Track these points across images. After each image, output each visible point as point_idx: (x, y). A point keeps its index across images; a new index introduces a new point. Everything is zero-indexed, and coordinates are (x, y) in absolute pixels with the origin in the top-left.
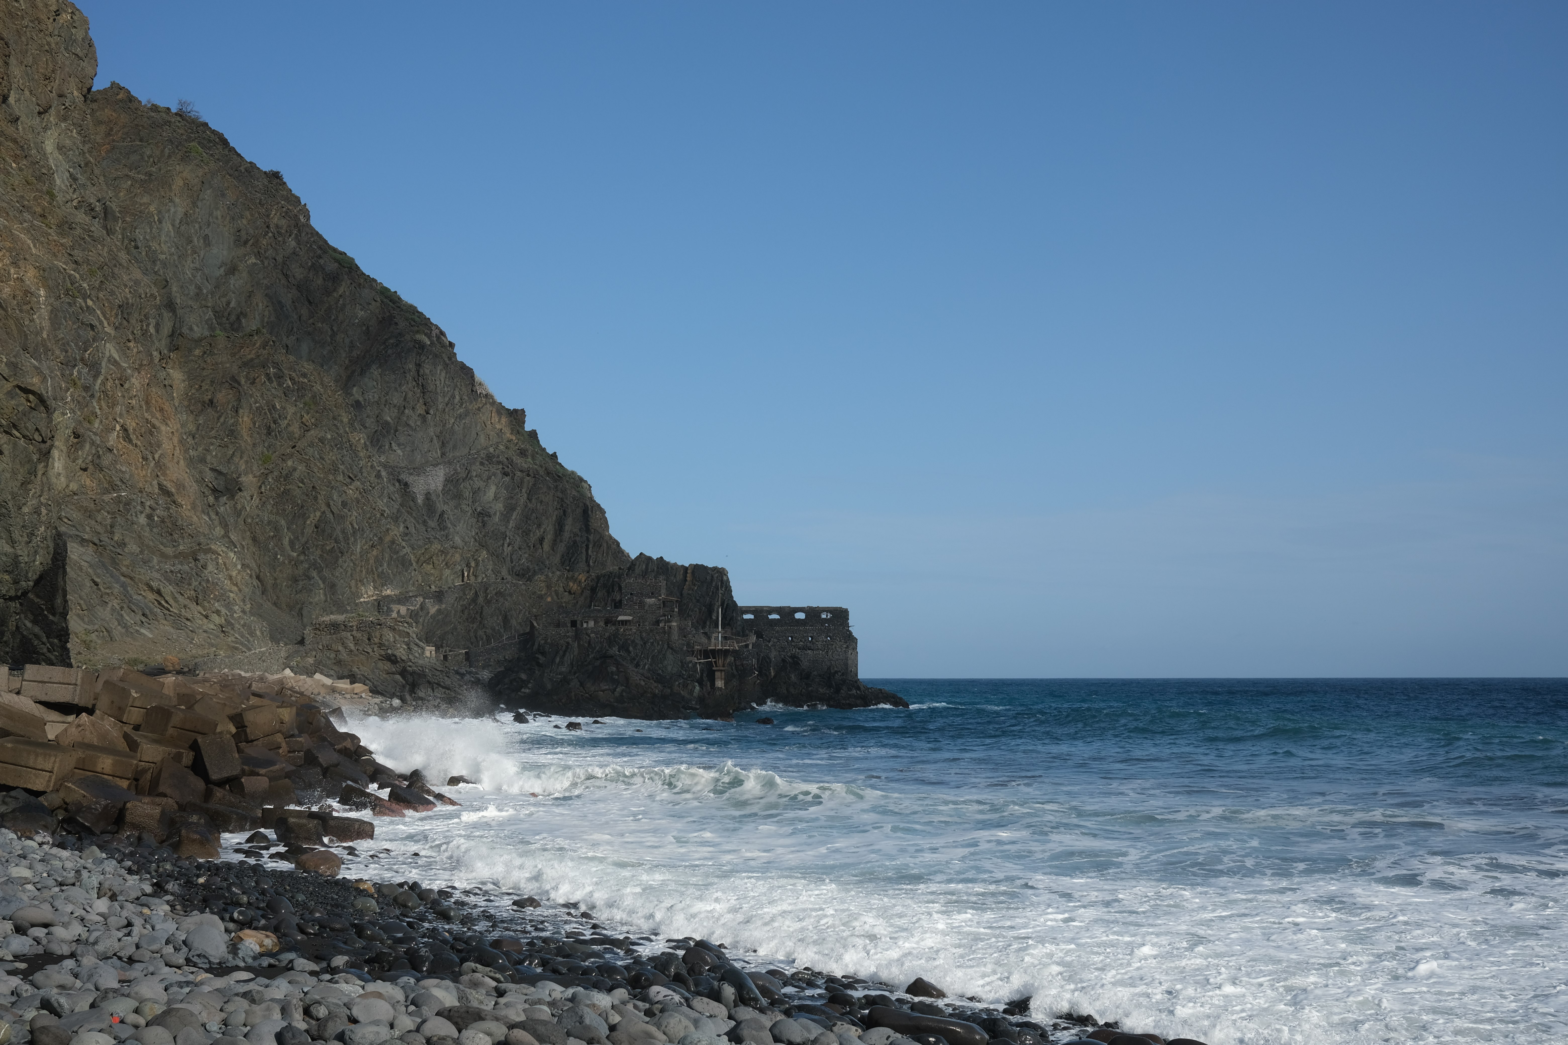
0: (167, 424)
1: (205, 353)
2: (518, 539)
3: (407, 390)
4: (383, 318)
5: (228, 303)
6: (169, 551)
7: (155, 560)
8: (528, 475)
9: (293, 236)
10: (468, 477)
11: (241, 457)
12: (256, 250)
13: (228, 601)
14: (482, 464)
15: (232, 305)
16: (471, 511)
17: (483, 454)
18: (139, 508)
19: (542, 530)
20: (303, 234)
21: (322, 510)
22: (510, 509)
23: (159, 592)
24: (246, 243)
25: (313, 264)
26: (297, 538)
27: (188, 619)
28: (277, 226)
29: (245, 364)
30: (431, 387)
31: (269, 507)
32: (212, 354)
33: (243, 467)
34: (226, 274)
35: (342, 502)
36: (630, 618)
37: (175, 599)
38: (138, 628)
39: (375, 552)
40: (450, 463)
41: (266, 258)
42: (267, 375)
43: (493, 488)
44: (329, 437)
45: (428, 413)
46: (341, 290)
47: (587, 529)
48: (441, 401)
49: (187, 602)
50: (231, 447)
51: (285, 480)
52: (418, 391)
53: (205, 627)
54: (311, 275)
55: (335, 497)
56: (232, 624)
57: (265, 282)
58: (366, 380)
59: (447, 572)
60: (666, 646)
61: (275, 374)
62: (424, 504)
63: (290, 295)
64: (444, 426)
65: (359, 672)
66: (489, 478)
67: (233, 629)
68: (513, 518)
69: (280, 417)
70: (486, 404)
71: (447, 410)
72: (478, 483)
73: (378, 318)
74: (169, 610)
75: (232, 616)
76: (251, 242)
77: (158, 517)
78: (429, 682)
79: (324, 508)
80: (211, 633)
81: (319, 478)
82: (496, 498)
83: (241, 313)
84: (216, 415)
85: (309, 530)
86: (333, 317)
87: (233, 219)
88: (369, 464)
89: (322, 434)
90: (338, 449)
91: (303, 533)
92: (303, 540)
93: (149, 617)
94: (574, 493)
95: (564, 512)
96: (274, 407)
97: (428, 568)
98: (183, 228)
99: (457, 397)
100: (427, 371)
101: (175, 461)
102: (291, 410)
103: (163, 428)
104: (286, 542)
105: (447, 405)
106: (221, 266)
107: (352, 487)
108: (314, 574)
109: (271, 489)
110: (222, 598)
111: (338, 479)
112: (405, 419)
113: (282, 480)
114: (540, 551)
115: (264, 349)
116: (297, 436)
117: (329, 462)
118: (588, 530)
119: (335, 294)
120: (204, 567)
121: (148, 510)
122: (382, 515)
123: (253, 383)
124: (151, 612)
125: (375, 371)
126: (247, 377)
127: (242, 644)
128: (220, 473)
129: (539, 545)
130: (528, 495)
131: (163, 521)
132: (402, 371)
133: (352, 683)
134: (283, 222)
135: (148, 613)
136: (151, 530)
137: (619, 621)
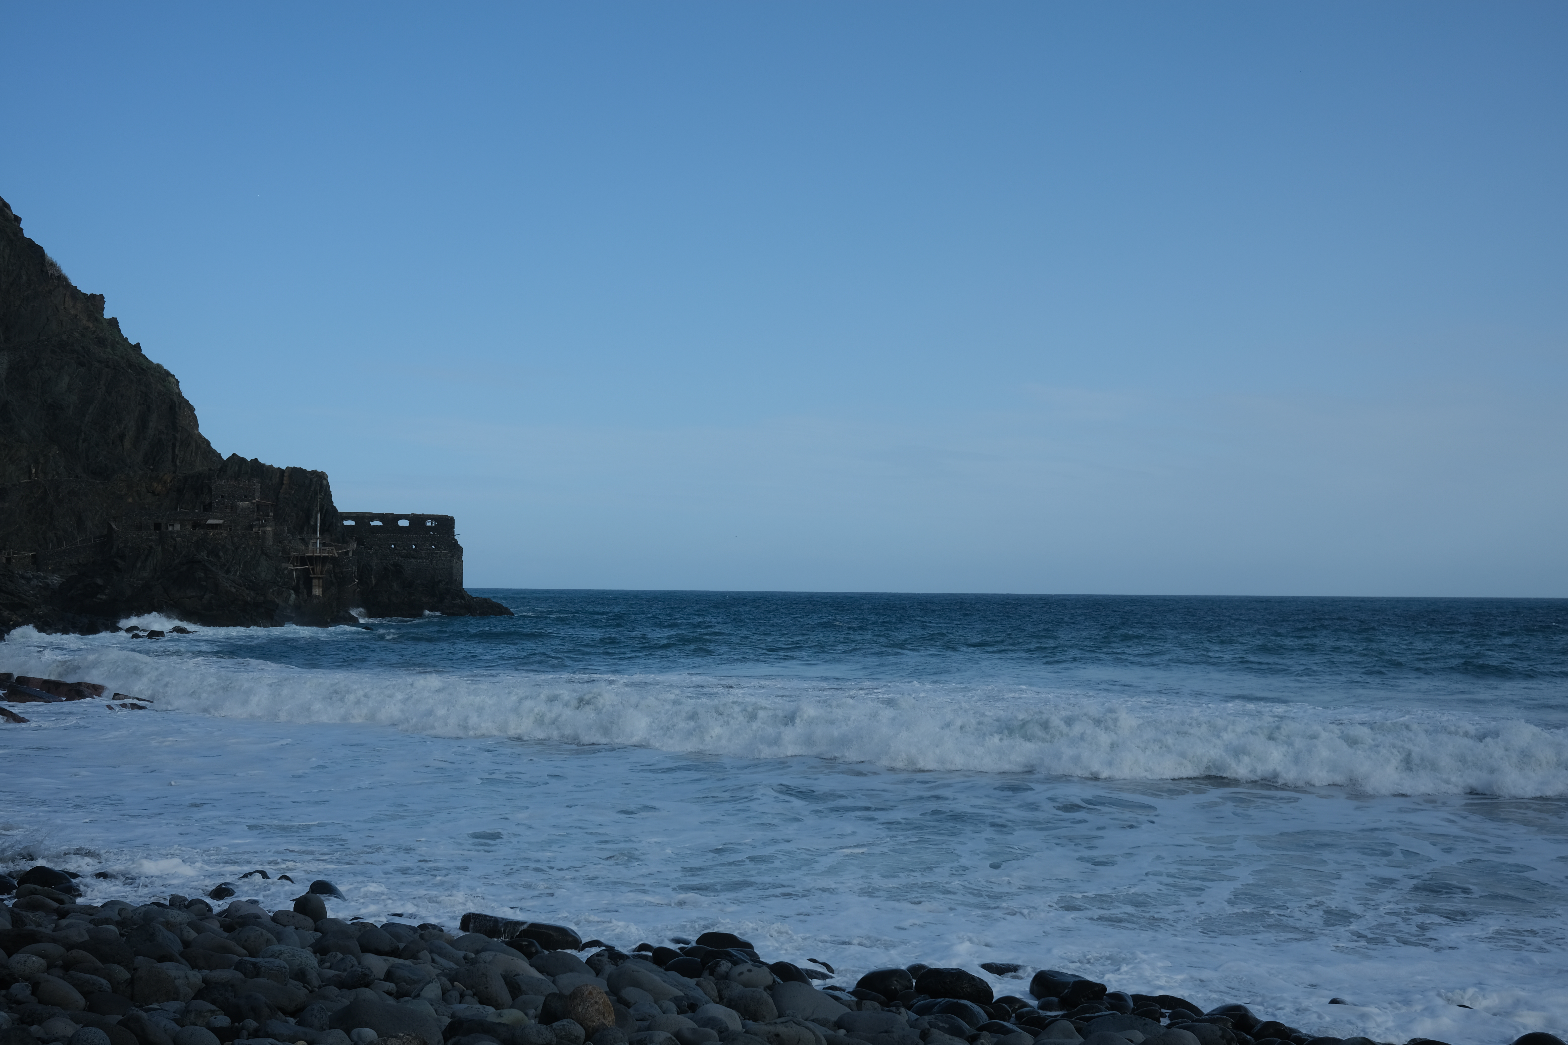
2: (96, 435)
8: (107, 366)
10: (37, 365)
14: (53, 351)
16: (39, 403)
17: (55, 341)
19: (123, 426)
22: (87, 402)
36: (221, 522)
40: (15, 349)
43: (66, 379)
48: (5, 281)
59: (11, 468)
60: (259, 552)
64: (8, 308)
66: (62, 367)
70: (58, 286)
71: (12, 290)
72: (48, 373)
82: (69, 389)
95: (148, 407)
99: (24, 277)
114: (120, 448)
118: (174, 428)
129: (118, 443)
130: (107, 387)
137: (208, 525)
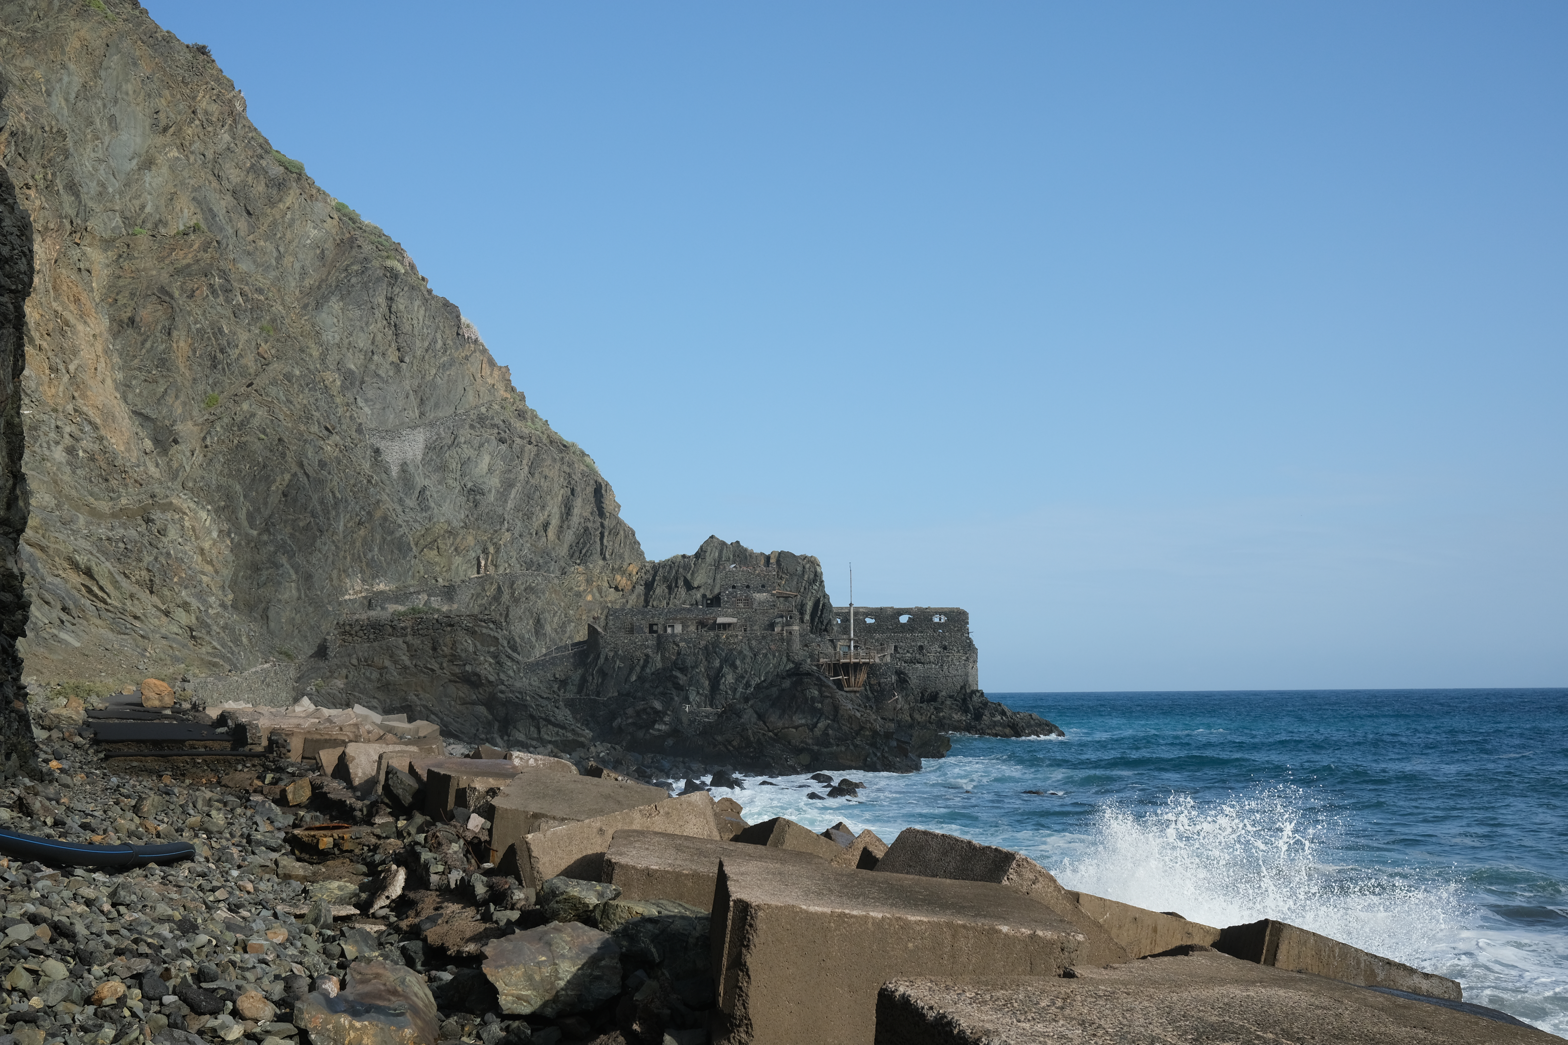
0: (85, 322)
1: (120, 256)
2: (519, 524)
3: (375, 330)
4: (342, 241)
5: (143, 207)
6: (104, 506)
7: (82, 520)
8: (530, 443)
9: (226, 127)
10: (455, 443)
11: (177, 397)
12: (178, 142)
13: (199, 588)
14: (472, 427)
15: (148, 209)
16: (459, 488)
17: (473, 415)
18: (53, 435)
19: (546, 513)
20: (239, 127)
21: (293, 471)
22: (509, 485)
23: (88, 573)
24: (165, 129)
25: (253, 165)
26: (258, 510)
27: (136, 617)
28: (206, 112)
29: (178, 272)
30: (406, 327)
31: (218, 467)
32: (130, 257)
33: (179, 411)
34: (139, 169)
35: (320, 461)
36: (734, 620)
37: (115, 583)
38: (55, 631)
39: (362, 532)
40: (432, 425)
41: (192, 153)
42: (211, 286)
43: (487, 459)
44: (298, 373)
45: (402, 361)
46: (288, 201)
47: (601, 511)
48: (419, 346)
49: (135, 589)
50: (161, 381)
51: (240, 430)
52: (390, 332)
53: (163, 631)
54: (250, 179)
55: (310, 455)
56: (209, 626)
57: (192, 182)
58: (324, 315)
59: (458, 560)
60: (785, 659)
61: (221, 286)
62: (399, 478)
63: (223, 203)
64: (423, 378)
65: (418, 702)
66: (481, 445)
67: (209, 633)
68: (512, 496)
69: (229, 344)
70: (475, 351)
71: (427, 357)
72: (467, 452)
73: (335, 240)
74: (105, 603)
75: (206, 611)
76: (171, 130)
77: (85, 451)
78: (532, 717)
79: (295, 468)
80: (174, 640)
81: (287, 428)
82: (490, 471)
83: (160, 221)
84: (140, 339)
85: (274, 499)
86: (279, 235)
87: (149, 96)
88: (348, 414)
89: (288, 369)
90: (310, 390)
91: (266, 504)
92: (267, 513)
93: (75, 612)
94: (582, 467)
95: (573, 491)
96: (220, 330)
97: (432, 554)
98: (80, 104)
99: (439, 341)
100: (402, 307)
101: (99, 378)
102: (243, 336)
103: (80, 327)
104: (242, 515)
105: (427, 351)
106: (133, 158)
107: (330, 442)
108: (283, 560)
109: (221, 442)
110: (190, 582)
111: (312, 430)
112: (374, 367)
113: (235, 429)
114: (544, 539)
115: (205, 251)
116: (252, 371)
117: (298, 406)
118: (601, 513)
119: (281, 206)
120: (162, 532)
121: (68, 441)
122: (369, 481)
123: (191, 296)
124: (77, 606)
125: (335, 305)
126: (182, 289)
127: (223, 657)
128: (146, 418)
129: (542, 533)
130: (530, 467)
131: (92, 459)
132: (369, 305)
133: (411, 720)
134: (214, 108)
135: (72, 606)
136: (74, 472)
137: (720, 625)
